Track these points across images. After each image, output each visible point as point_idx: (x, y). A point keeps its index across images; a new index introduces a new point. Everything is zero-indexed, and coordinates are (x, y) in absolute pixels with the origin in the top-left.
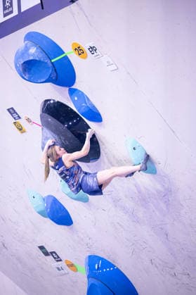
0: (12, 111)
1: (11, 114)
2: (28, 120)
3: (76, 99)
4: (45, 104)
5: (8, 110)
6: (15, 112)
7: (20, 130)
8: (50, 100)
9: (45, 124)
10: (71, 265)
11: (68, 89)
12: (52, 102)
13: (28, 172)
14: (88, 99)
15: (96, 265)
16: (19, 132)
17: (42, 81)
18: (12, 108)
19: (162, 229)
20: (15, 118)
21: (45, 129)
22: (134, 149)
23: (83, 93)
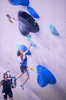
0: (8, 16)
1: (8, 17)
2: (14, 19)
3: (30, 10)
4: (19, 13)
5: (7, 15)
6: (9, 16)
7: (11, 22)
8: (21, 11)
9: (20, 20)
10: (32, 69)
11: (27, 7)
12: (21, 12)
13: (15, 37)
14: (34, 10)
15: (40, 69)
16: (11, 23)
17: (18, 4)
18: (8, 15)
19: (62, 55)
20: (9, 18)
21: (19, 21)
22: (51, 27)
23: (32, 8)
